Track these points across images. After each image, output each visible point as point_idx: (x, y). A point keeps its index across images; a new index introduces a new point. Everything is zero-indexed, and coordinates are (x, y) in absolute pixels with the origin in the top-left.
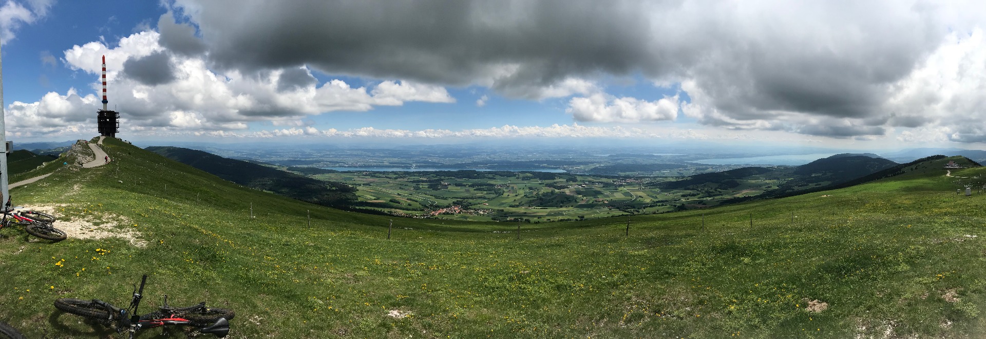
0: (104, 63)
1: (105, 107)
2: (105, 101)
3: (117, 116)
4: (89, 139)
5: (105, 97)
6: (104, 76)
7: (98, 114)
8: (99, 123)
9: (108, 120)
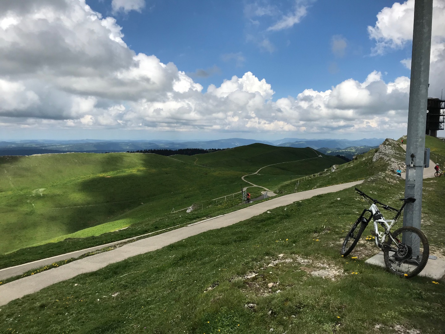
3: (443, 105)
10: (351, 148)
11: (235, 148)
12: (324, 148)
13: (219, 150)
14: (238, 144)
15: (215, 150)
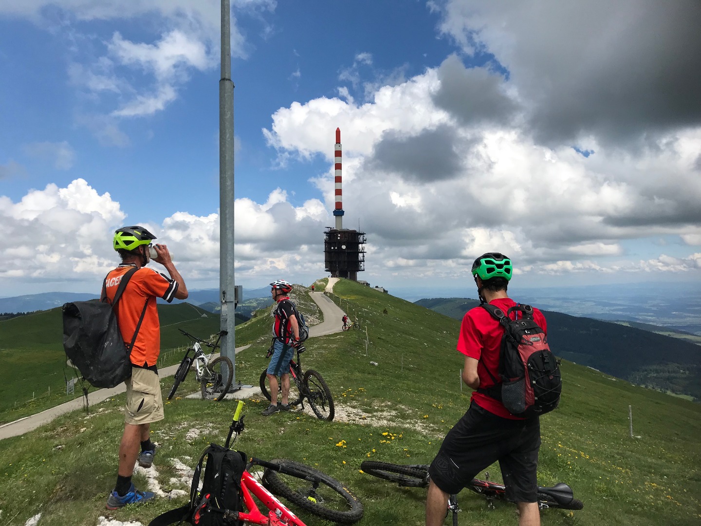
0: (338, 141)
1: (339, 223)
2: (339, 212)
3: (361, 238)
4: (308, 284)
5: (339, 205)
6: (338, 166)
7: (325, 237)
8: (328, 252)
9: (344, 247)
10: (251, 301)
11: (53, 309)
12: (210, 303)
13: (19, 314)
14: (59, 303)
15: (12, 315)
